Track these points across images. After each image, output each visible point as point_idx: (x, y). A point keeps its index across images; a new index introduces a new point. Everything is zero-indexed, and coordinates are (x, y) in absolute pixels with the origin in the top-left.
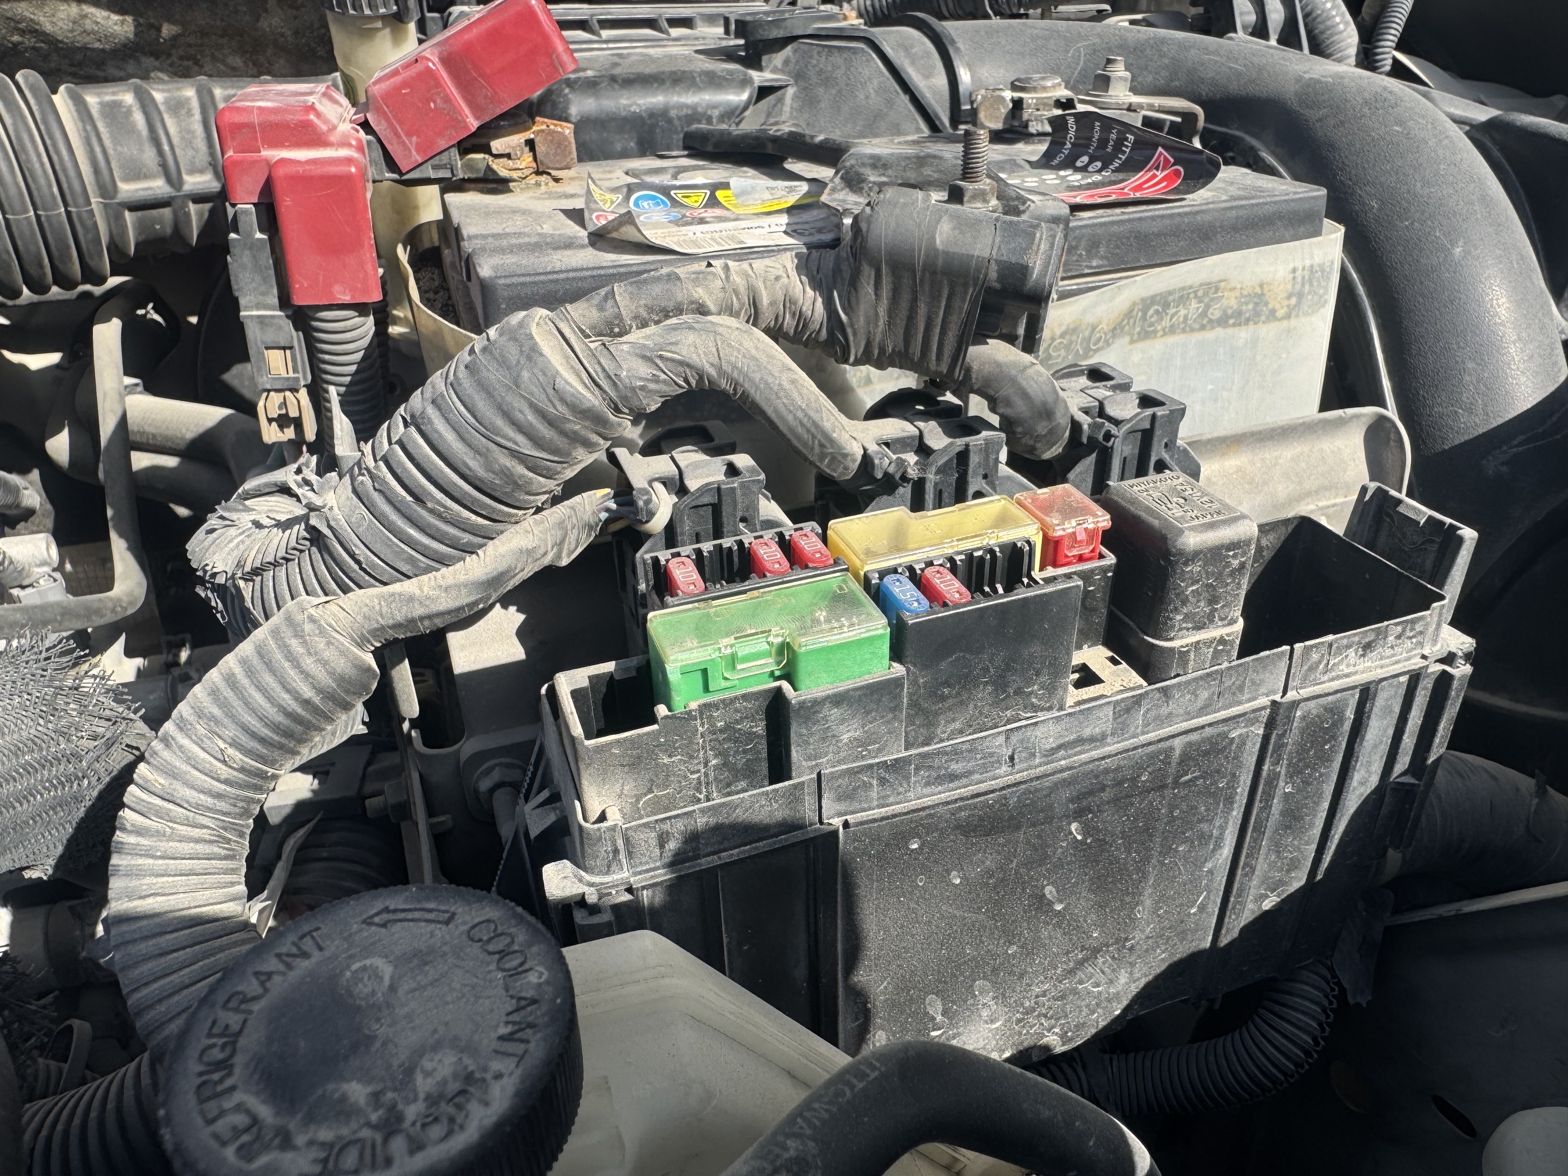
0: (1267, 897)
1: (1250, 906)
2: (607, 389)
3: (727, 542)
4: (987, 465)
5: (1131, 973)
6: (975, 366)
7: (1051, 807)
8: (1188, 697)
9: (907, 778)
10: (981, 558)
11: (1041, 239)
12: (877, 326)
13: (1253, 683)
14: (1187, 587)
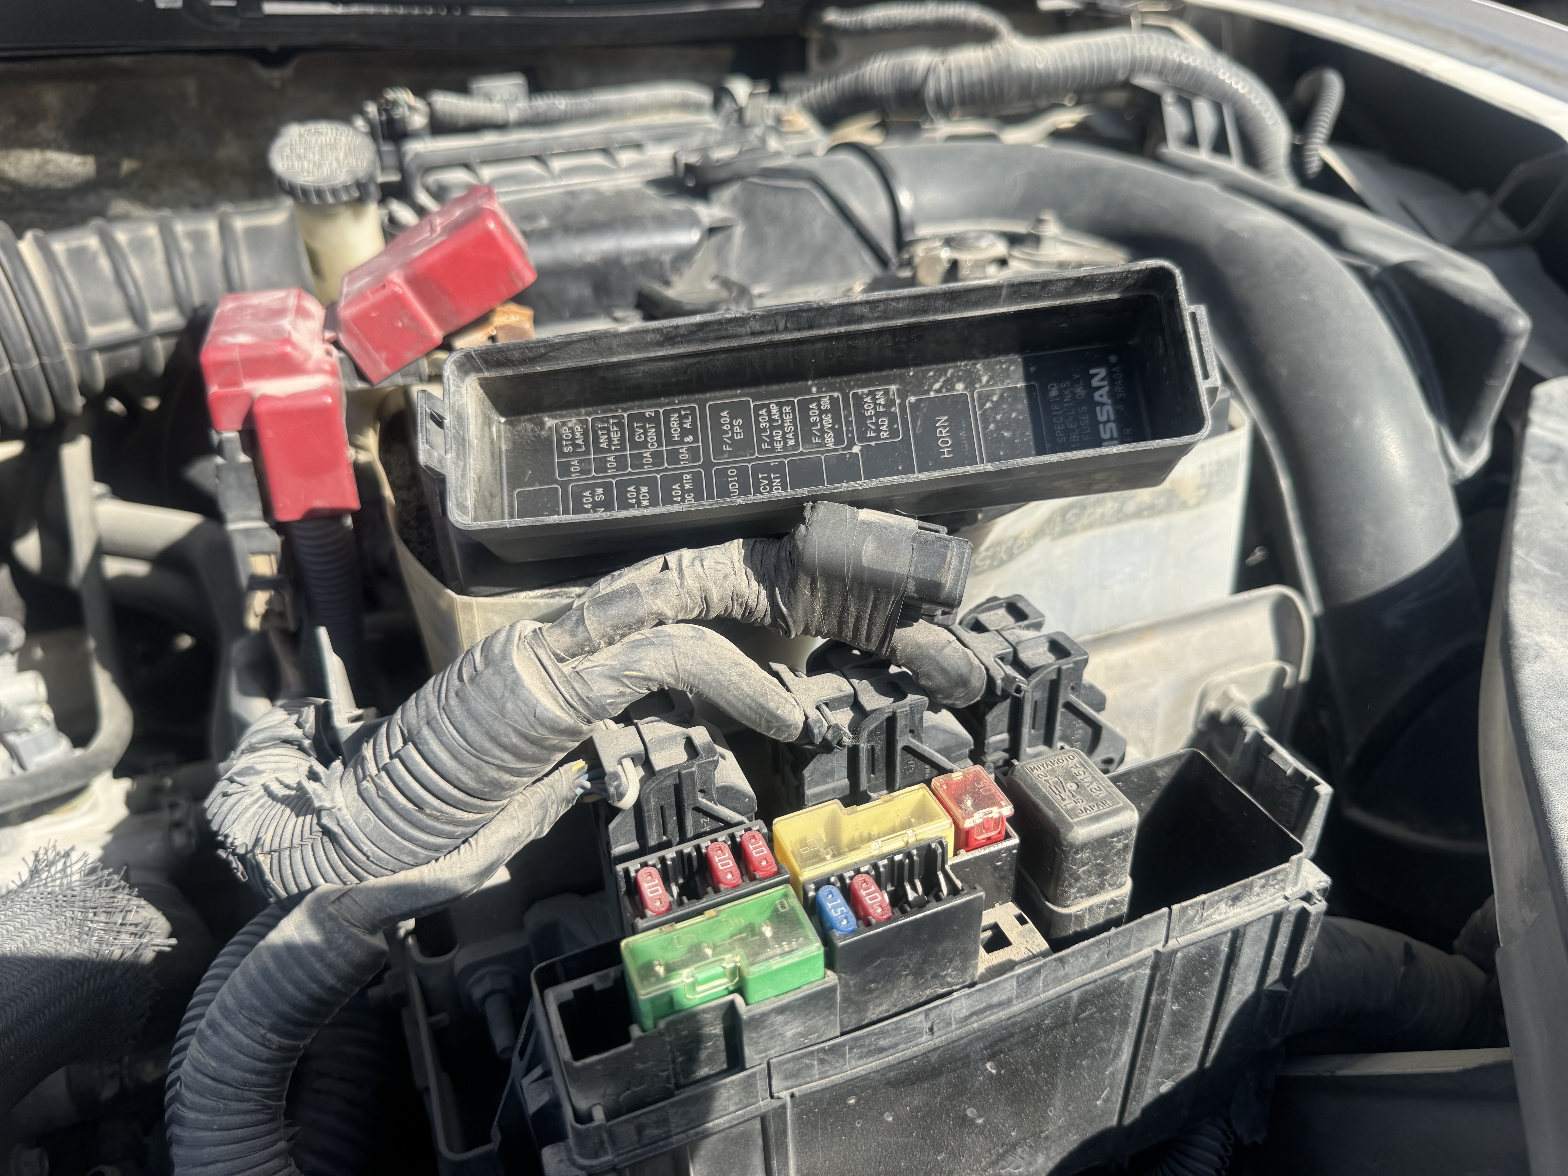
0: (1163, 1083)
1: (1149, 1092)
2: (581, 710)
3: (687, 848)
4: (913, 722)
5: (1047, 1154)
6: (899, 647)
7: (968, 1056)
8: (1081, 960)
9: (843, 1056)
10: (901, 862)
11: (952, 556)
12: (814, 617)
13: (1138, 940)
14: (1078, 869)
